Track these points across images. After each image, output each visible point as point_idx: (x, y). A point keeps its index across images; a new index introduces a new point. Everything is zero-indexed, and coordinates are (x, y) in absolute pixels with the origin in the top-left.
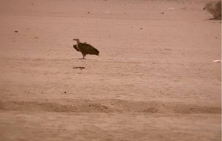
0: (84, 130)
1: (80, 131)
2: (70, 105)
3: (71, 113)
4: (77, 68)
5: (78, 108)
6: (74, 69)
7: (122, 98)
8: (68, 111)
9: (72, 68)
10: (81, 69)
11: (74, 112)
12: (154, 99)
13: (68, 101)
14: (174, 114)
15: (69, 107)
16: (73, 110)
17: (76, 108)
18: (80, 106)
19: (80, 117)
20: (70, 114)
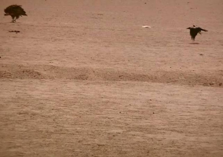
0: (16, 97)
1: (13, 98)
2: (4, 71)
3: (5, 79)
4: (12, 31)
5: (12, 75)
6: (10, 33)
7: (55, 63)
8: (3, 77)
9: (8, 32)
10: (17, 33)
11: (8, 78)
12: (85, 66)
13: (3, 67)
14: (104, 82)
15: (3, 73)
16: (7, 76)
17: (10, 74)
18: (14, 72)
19: (14, 84)
20: (3, 81)
